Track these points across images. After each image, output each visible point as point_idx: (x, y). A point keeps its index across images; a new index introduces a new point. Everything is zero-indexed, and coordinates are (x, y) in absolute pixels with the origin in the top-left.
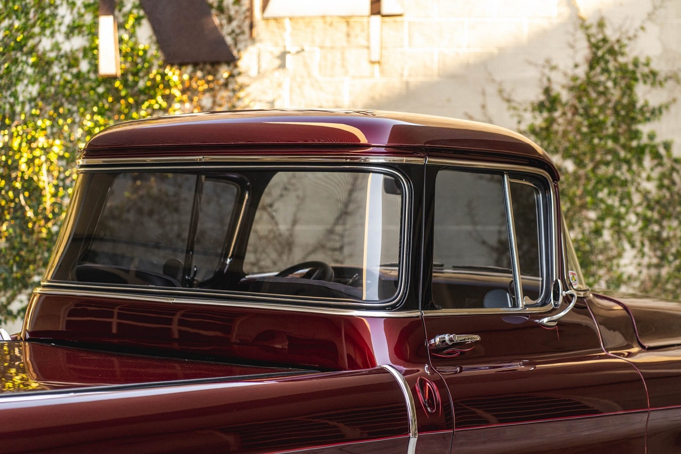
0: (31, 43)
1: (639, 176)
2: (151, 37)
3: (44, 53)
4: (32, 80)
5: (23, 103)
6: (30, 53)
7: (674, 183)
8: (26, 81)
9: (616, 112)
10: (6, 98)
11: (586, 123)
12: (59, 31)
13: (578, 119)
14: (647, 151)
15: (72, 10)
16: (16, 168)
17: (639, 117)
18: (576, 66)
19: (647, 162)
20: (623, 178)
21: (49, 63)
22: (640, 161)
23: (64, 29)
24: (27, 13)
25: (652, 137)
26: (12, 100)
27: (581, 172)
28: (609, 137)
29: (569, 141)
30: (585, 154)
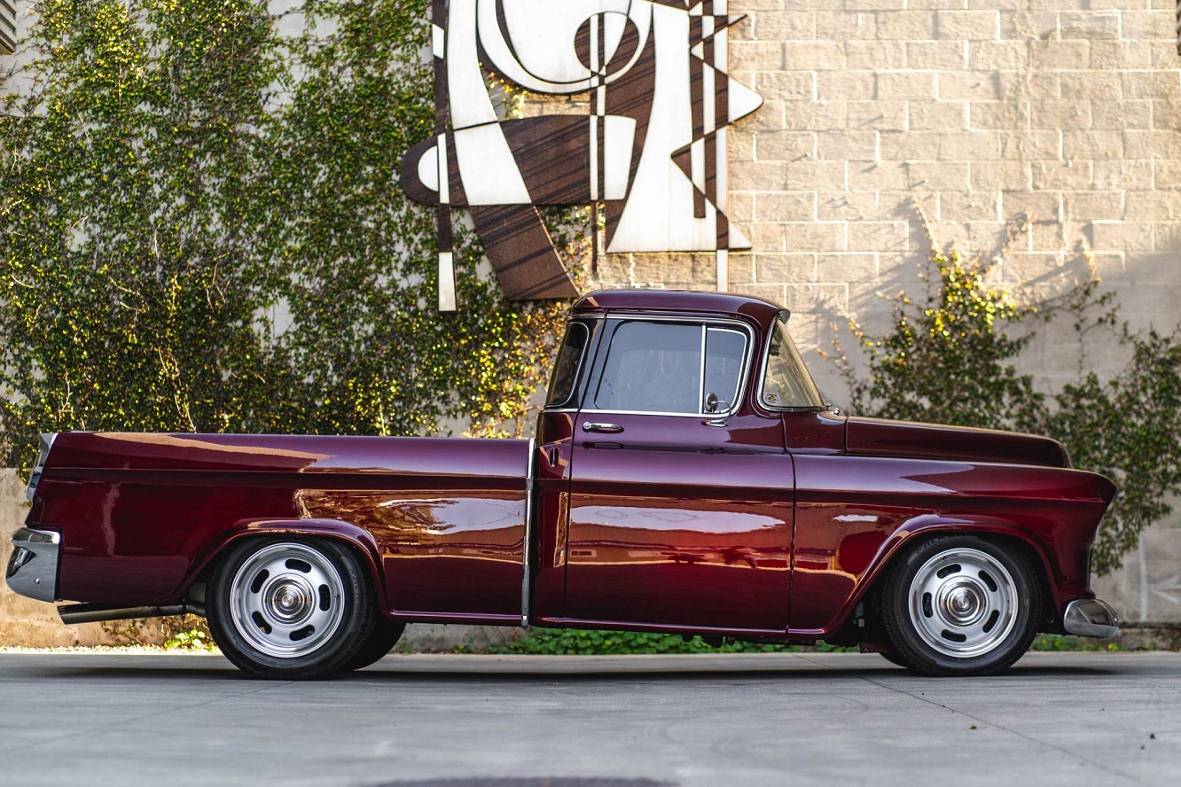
0: (367, 280)
1: (999, 414)
2: (490, 274)
3: (381, 290)
4: (368, 319)
5: (358, 341)
6: (365, 291)
7: (1035, 420)
8: (361, 320)
9: (973, 347)
10: (340, 337)
11: (941, 358)
12: (396, 268)
13: (934, 354)
14: (1006, 388)
15: (409, 246)
16: (352, 408)
17: (997, 352)
18: (931, 300)
19: (1006, 399)
20: (981, 414)
21: (386, 301)
22: (999, 398)
23: (400, 265)
24: (364, 250)
25: (1010, 372)
26: (347, 339)
27: (938, 409)
28: (965, 372)
29: (925, 377)
30: (941, 390)
